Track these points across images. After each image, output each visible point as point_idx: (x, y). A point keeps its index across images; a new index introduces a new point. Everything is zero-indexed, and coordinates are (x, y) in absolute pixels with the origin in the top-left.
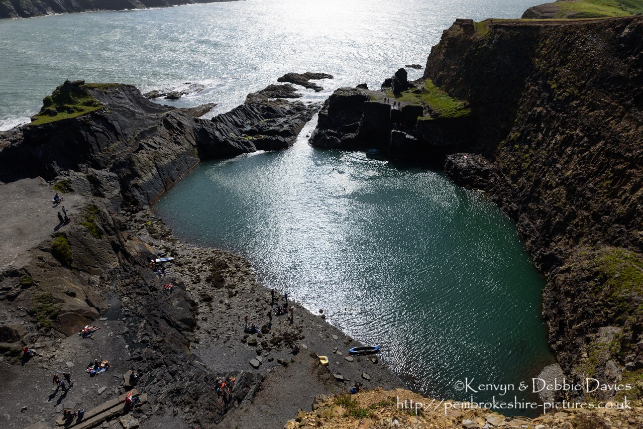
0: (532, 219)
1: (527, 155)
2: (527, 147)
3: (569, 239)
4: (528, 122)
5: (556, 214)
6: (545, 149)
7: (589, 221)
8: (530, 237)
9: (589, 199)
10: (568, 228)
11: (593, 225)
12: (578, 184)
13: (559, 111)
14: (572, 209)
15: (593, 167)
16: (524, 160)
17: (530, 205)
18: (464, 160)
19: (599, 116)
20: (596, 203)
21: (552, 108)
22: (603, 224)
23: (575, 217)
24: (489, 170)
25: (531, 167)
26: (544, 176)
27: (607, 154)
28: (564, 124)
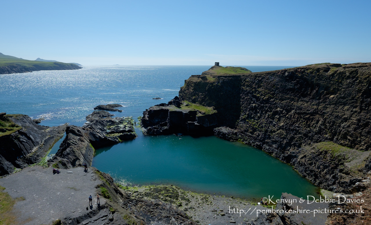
0: (270, 146)
1: (255, 123)
2: (253, 120)
3: (294, 147)
4: (249, 111)
5: (283, 140)
6: (264, 119)
7: (302, 138)
8: (273, 153)
9: (299, 130)
10: (292, 143)
11: (305, 139)
12: (290, 126)
13: (266, 104)
14: (292, 136)
15: (294, 119)
16: (255, 125)
17: (266, 140)
18: (224, 130)
19: (287, 102)
20: (303, 130)
21: (260, 103)
22: (310, 137)
23: (294, 138)
24: (237, 132)
25: (260, 126)
26: (268, 128)
27: (299, 114)
28: (270, 108)
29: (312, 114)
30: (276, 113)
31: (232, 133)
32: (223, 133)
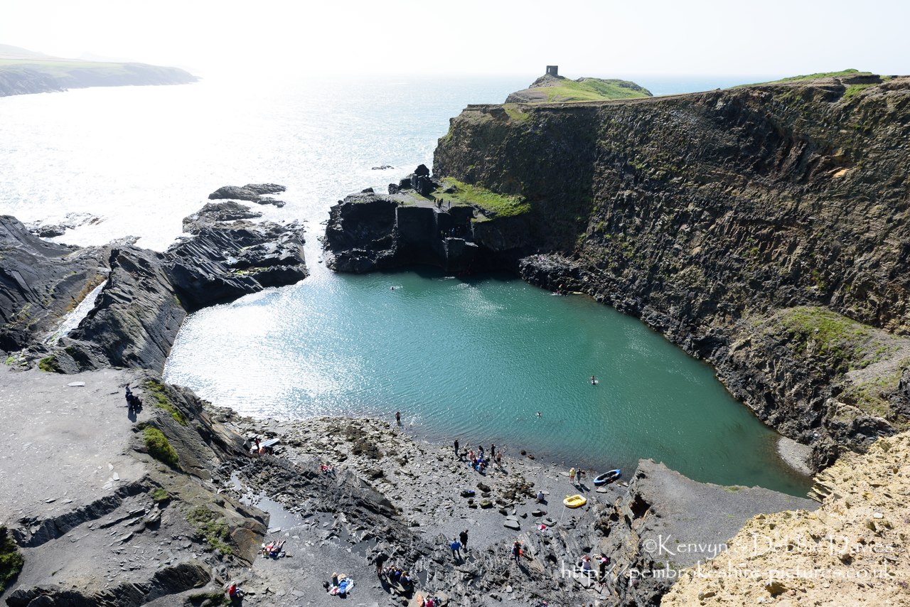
0: (661, 309)
1: (627, 243)
2: (621, 234)
3: (724, 316)
4: (615, 209)
5: (696, 295)
6: (650, 233)
7: (747, 291)
8: (667, 328)
9: (738, 269)
10: (719, 305)
11: (754, 294)
12: (716, 258)
13: (658, 191)
14: (719, 284)
15: (730, 238)
16: (625, 249)
17: (652, 294)
18: (544, 262)
19: (715, 188)
20: (749, 271)
21: (644, 188)
22: (767, 289)
23: (725, 292)
24: (577, 269)
25: (638, 254)
26: (660, 260)
27: (743, 222)
28: (669, 202)
29: (778, 225)
30: (683, 218)
31: (566, 270)
32: (540, 271)
